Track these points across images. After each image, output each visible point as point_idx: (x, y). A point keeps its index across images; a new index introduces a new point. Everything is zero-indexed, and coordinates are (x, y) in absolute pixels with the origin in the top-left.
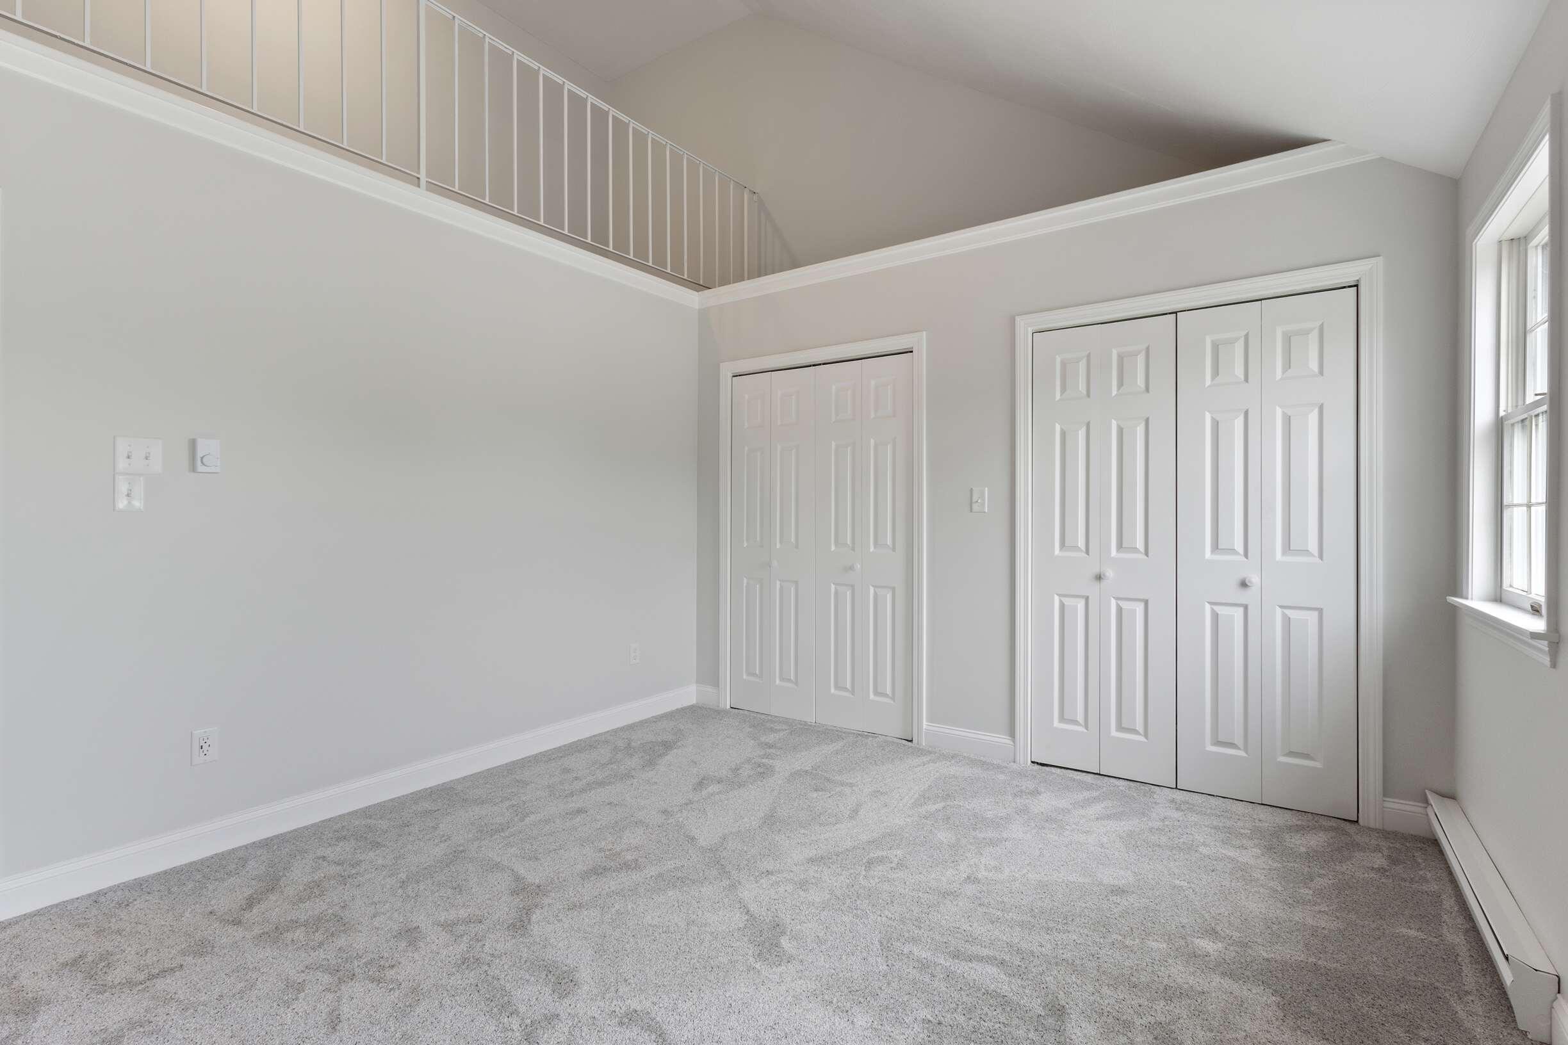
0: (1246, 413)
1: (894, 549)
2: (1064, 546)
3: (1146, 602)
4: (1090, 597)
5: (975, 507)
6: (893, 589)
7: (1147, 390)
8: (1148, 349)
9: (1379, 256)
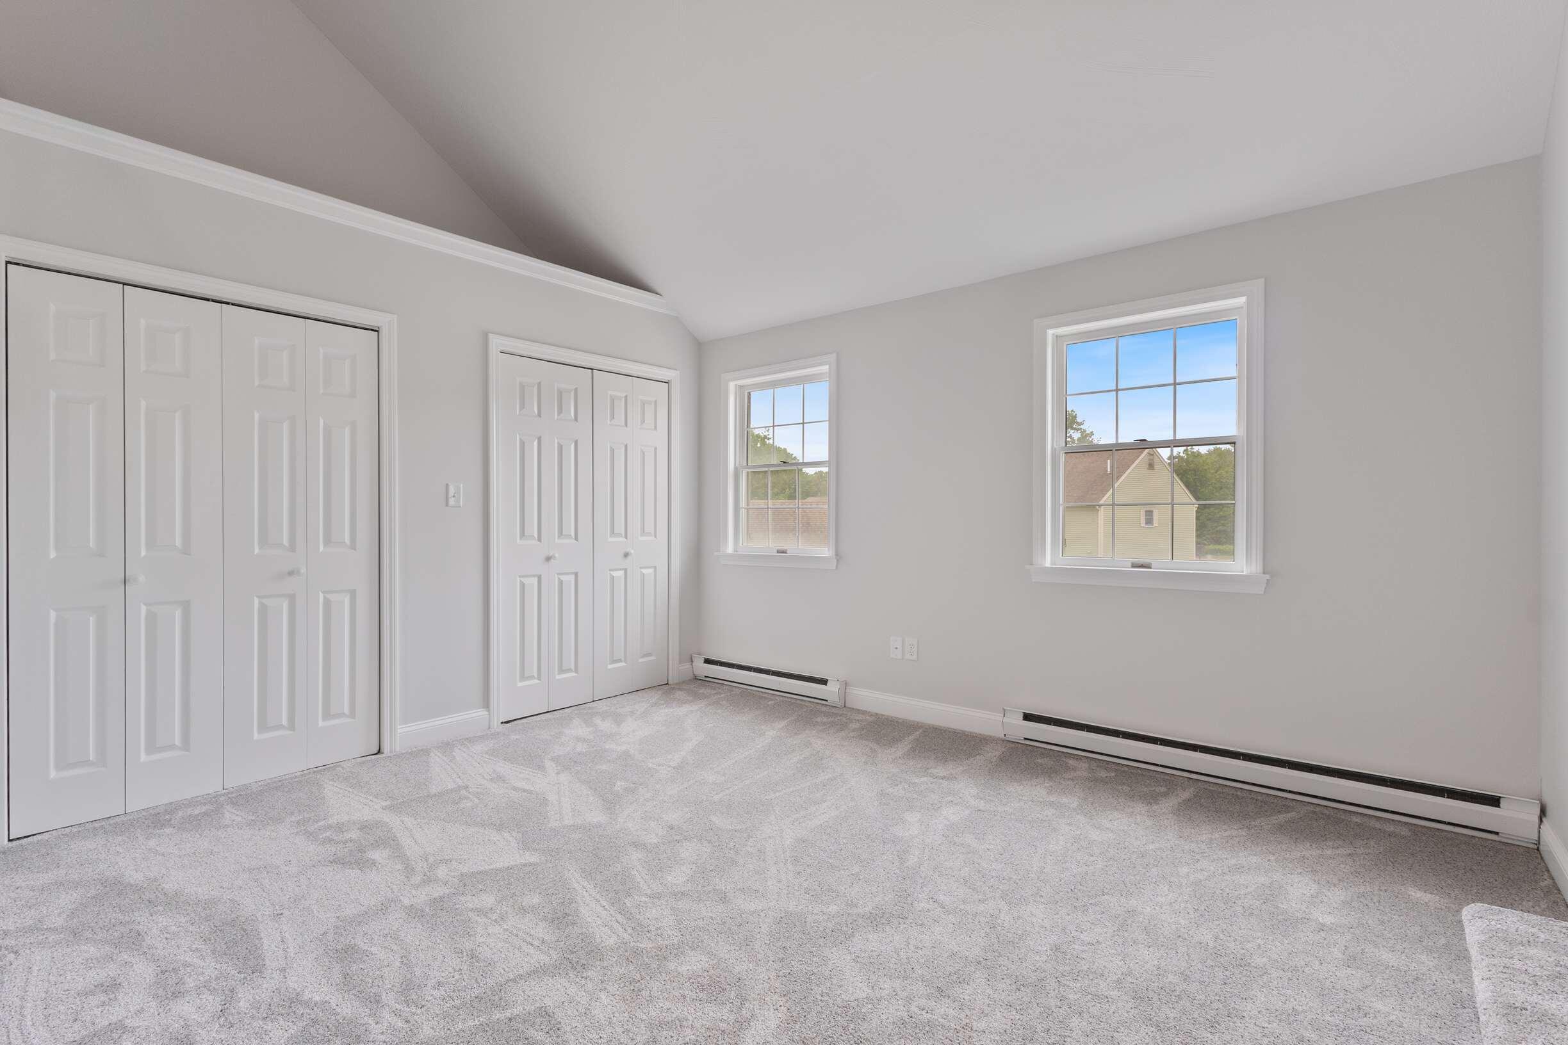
0: (626, 446)
1: (353, 546)
2: (524, 536)
3: (576, 574)
4: (542, 576)
5: (452, 502)
6: (353, 594)
7: (576, 419)
8: (576, 390)
9: (676, 370)
